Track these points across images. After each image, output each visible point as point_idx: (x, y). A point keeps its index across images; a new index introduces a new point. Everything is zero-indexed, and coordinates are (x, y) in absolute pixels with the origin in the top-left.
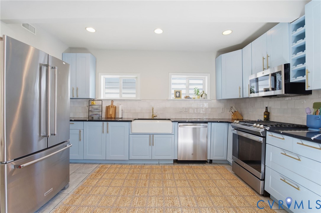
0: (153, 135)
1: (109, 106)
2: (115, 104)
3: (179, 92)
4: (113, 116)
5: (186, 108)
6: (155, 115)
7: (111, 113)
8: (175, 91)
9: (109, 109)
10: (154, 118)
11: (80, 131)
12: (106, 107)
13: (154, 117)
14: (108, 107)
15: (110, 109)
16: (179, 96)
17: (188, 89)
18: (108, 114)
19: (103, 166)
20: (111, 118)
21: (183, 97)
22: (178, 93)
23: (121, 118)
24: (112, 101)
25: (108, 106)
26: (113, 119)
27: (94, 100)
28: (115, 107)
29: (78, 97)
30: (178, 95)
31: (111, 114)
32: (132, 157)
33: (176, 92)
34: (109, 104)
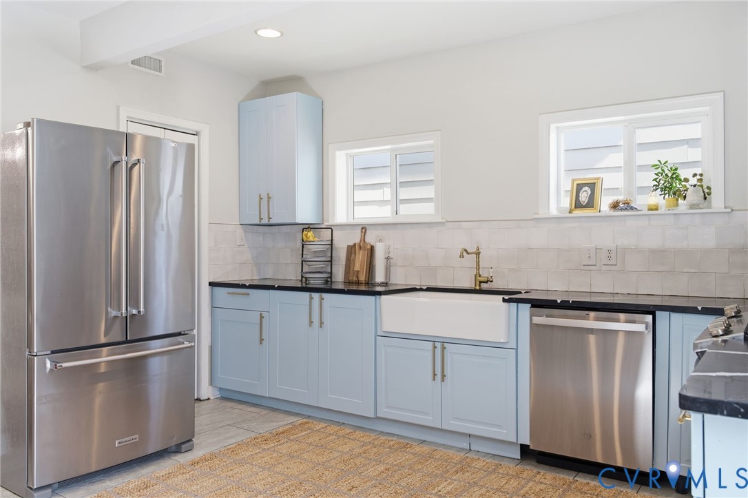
0: (444, 342)
1: (355, 244)
2: (371, 239)
3: (592, 186)
4: (362, 278)
5: (609, 252)
6: (485, 274)
7: (357, 267)
8: (573, 181)
9: (353, 256)
10: (484, 286)
11: (262, 317)
12: (348, 246)
13: (481, 282)
14: (352, 246)
15: (355, 254)
16: (590, 204)
17: (630, 168)
18: (351, 271)
19: (306, 423)
20: (358, 283)
21: (605, 204)
22: (586, 188)
23: (386, 284)
24: (364, 229)
25: (352, 244)
26: (363, 288)
27: (309, 228)
28: (369, 247)
29: (272, 222)
30: (584, 197)
31: (358, 271)
32: (384, 412)
33: (579, 187)
34: (355, 238)
